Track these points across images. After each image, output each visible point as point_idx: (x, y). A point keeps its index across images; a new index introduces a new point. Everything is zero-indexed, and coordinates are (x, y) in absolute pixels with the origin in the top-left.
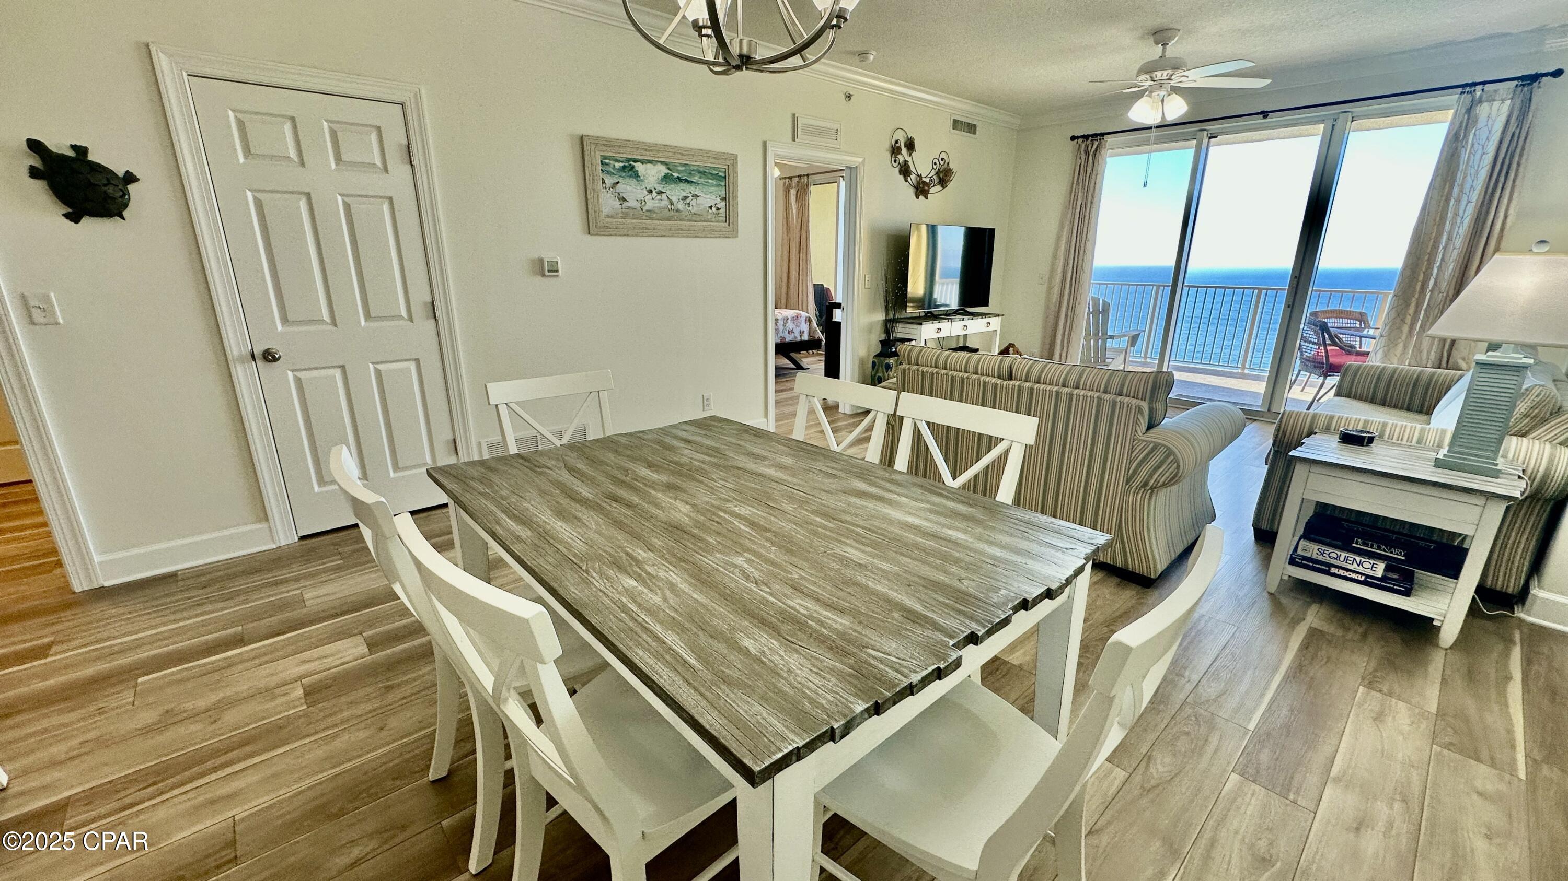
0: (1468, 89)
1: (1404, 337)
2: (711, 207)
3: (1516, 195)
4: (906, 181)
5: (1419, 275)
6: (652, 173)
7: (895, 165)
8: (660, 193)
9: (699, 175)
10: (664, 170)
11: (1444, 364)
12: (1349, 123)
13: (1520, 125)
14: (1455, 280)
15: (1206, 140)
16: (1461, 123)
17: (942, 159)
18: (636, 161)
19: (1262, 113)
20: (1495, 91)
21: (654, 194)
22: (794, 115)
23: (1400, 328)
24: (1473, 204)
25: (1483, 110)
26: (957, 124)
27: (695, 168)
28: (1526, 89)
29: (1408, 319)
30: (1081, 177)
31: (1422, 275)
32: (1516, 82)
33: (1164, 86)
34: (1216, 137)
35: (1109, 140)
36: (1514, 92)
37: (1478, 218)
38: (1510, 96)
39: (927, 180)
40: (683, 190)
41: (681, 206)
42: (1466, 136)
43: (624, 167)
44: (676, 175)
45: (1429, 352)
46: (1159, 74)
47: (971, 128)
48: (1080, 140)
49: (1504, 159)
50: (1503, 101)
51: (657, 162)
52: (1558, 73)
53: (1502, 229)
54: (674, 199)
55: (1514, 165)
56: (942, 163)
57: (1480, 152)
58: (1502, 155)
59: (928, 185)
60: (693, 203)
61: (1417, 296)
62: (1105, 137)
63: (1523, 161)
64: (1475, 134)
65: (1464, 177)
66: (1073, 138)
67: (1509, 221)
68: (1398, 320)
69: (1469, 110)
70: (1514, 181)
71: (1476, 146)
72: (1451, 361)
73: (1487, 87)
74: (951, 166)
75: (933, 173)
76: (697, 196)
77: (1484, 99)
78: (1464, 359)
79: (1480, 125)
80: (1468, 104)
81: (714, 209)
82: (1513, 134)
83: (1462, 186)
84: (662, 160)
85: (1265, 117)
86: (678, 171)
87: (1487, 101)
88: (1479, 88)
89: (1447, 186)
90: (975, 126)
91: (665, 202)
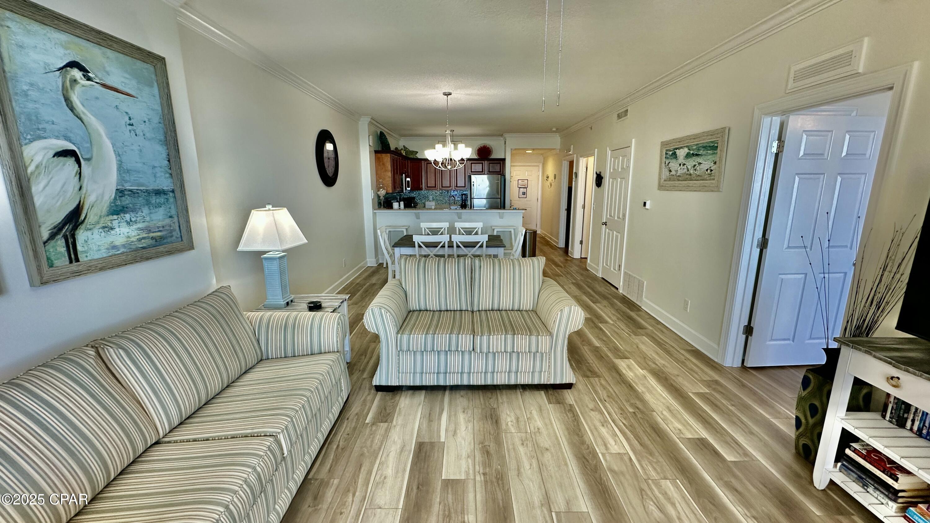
2: (707, 170)
6: (681, 153)
8: (684, 164)
9: (703, 149)
10: (686, 150)
18: (676, 149)
21: (682, 166)
27: (701, 145)
40: (694, 161)
41: (692, 172)
43: (673, 153)
44: (692, 152)
51: (684, 146)
54: (689, 167)
60: (698, 168)
76: (700, 164)
81: (709, 171)
84: (685, 145)
86: (693, 150)
91: (686, 170)
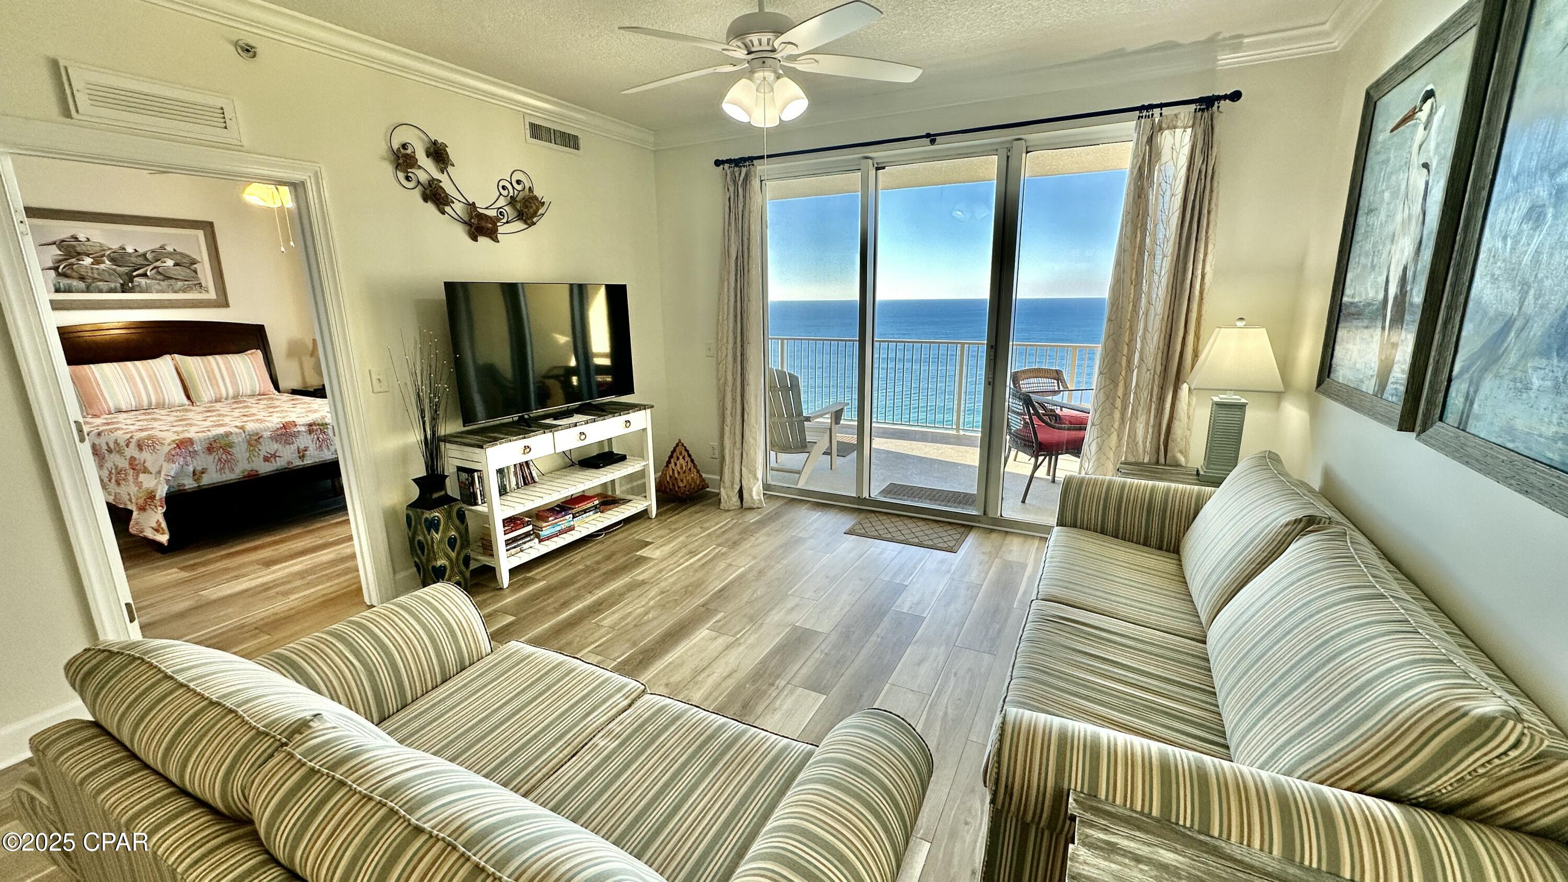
0: (1145, 113)
1: (1116, 425)
3: (1210, 247)
4: (443, 212)
5: (1123, 348)
7: (410, 185)
11: (1162, 460)
12: (1024, 155)
13: (1206, 160)
14: (1160, 354)
15: (872, 172)
16: (1144, 154)
17: (518, 182)
19: (928, 135)
20: (1176, 116)
22: (54, 65)
23: (1111, 414)
24: (1169, 258)
25: (1166, 139)
26: (536, 131)
28: (1206, 114)
29: (1118, 403)
30: (732, 215)
31: (1126, 348)
32: (1193, 107)
33: (769, 61)
34: (884, 168)
35: (761, 168)
36: (1195, 118)
37: (1175, 276)
38: (1191, 123)
39: (492, 213)
42: (1151, 171)
45: (1144, 442)
46: (754, 38)
47: (570, 141)
48: (727, 166)
49: (1194, 201)
50: (1185, 128)
52: (1236, 96)
53: (1201, 293)
55: (1205, 211)
56: (519, 187)
57: (1168, 193)
58: (1191, 197)
59: (494, 221)
61: (1123, 373)
62: (755, 162)
63: (1213, 206)
64: (1160, 170)
65: (1155, 226)
66: (718, 163)
67: (1207, 280)
68: (1108, 404)
69: (1150, 140)
70: (1207, 232)
71: (1163, 184)
72: (1169, 455)
73: (1165, 111)
74: (538, 192)
75: (502, 202)
77: (1164, 125)
78: (1181, 452)
79: (1164, 159)
80: (1148, 132)
82: (1200, 172)
83: (1154, 235)
85: (933, 142)
87: (1168, 128)
88: (1157, 111)
89: (1139, 235)
90: (576, 138)
